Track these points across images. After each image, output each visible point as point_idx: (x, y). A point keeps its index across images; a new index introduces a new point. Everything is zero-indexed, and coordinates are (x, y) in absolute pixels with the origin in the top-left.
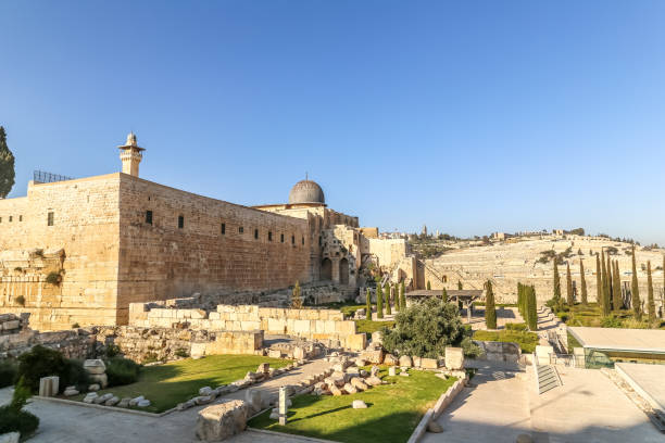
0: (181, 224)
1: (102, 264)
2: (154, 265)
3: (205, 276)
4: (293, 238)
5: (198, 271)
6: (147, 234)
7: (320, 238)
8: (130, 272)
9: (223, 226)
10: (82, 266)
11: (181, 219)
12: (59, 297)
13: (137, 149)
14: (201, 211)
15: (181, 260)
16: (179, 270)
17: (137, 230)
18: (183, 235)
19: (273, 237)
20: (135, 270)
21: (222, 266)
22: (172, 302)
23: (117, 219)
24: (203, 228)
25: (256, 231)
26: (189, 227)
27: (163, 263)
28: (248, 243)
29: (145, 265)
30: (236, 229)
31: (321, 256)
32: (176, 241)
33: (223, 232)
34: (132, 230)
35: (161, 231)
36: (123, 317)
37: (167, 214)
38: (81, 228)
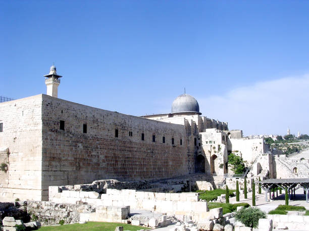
0: (85, 131)
1: (32, 158)
2: (67, 160)
3: (104, 168)
4: (173, 139)
5: (99, 165)
6: (60, 137)
7: (195, 139)
8: (50, 165)
9: (117, 131)
10: (20, 159)
11: (85, 127)
12: (7, 181)
13: (56, 77)
14: (99, 120)
15: (86, 156)
16: (83, 164)
17: (54, 135)
18: (86, 138)
19: (156, 139)
20: (54, 163)
21: (116, 161)
22: (78, 186)
23: (40, 127)
24: (101, 133)
25: (143, 135)
26: (90, 132)
27: (73, 159)
28: (136, 144)
29: (60, 160)
30: (127, 134)
31: (196, 153)
32: (82, 142)
33: (117, 135)
34: (51, 135)
35: (71, 136)
36: (45, 196)
37: (75, 123)
38: (19, 133)
